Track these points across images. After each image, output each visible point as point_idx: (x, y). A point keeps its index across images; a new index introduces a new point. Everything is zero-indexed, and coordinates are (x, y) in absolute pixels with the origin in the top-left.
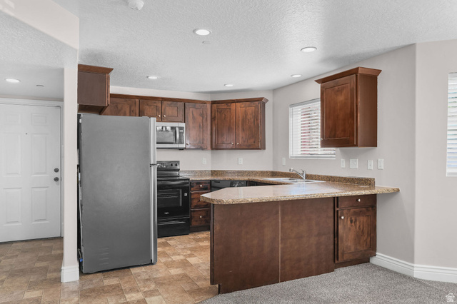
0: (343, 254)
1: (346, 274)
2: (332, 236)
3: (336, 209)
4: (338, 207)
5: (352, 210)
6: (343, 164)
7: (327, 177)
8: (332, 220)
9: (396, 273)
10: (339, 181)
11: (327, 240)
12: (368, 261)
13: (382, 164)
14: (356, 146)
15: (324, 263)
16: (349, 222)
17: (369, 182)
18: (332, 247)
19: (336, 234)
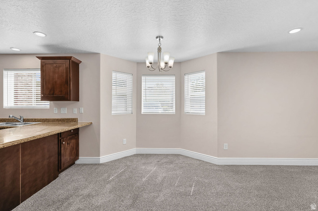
0: (64, 164)
1: (67, 175)
2: (57, 156)
3: (60, 138)
4: (61, 137)
5: (68, 137)
6: (56, 111)
7: (43, 119)
8: (57, 146)
9: (91, 164)
10: (53, 121)
11: (54, 159)
12: (74, 163)
13: (82, 110)
14: (70, 100)
15: (53, 175)
16: (67, 145)
17: (74, 120)
18: (57, 163)
19: (59, 154)
